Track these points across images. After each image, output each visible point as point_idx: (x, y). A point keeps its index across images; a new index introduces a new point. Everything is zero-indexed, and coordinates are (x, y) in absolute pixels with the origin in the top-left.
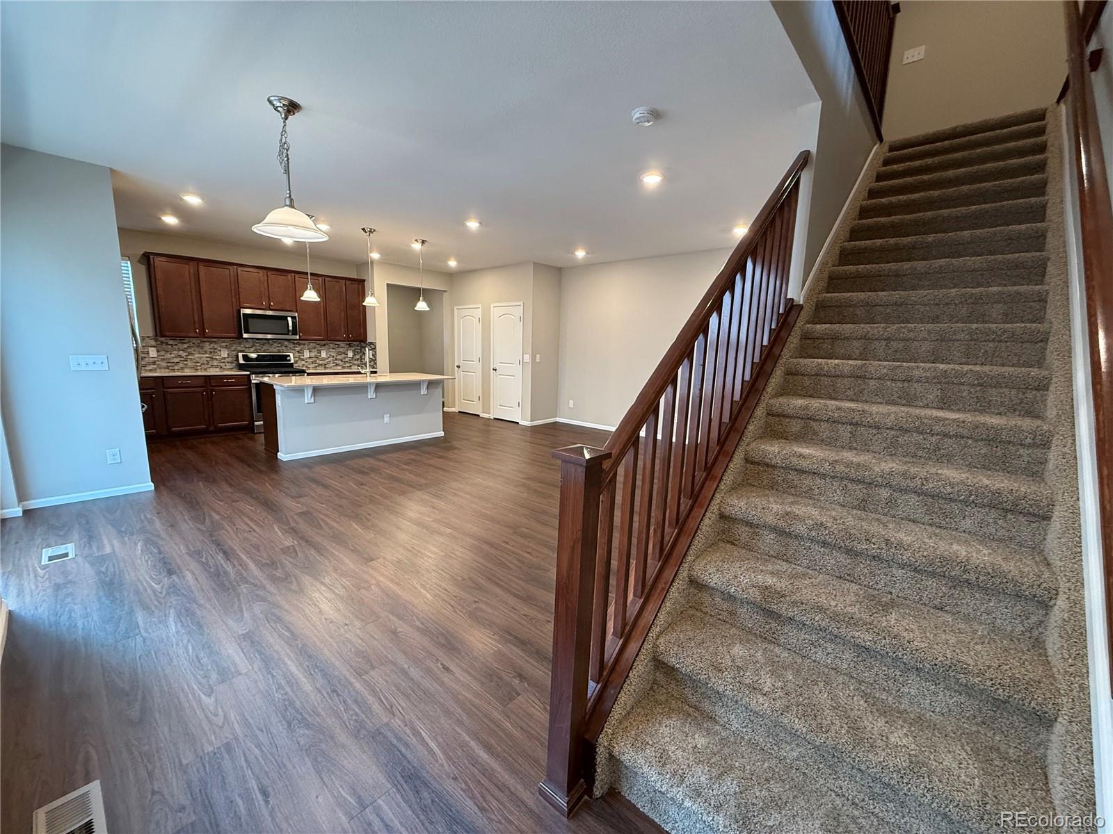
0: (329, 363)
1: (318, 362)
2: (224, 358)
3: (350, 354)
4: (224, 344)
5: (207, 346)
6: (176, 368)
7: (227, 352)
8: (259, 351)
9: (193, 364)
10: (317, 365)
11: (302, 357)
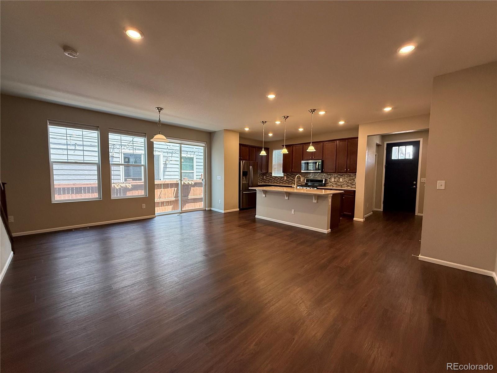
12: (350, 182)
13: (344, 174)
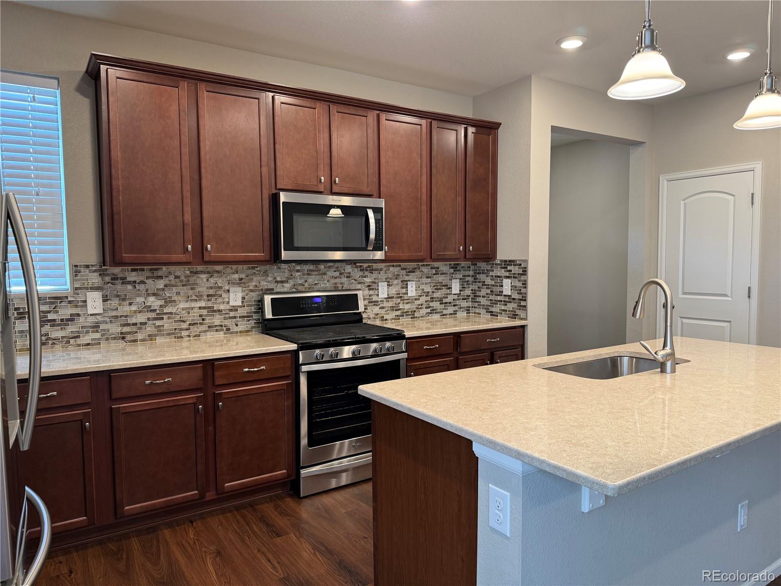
0: (419, 307)
1: (401, 306)
2: (234, 309)
3: (456, 287)
4: (236, 276)
5: (204, 282)
6: (140, 336)
7: (240, 295)
8: (300, 288)
9: (175, 325)
10: (398, 313)
11: (375, 298)
12: (437, 295)
13: (420, 264)
